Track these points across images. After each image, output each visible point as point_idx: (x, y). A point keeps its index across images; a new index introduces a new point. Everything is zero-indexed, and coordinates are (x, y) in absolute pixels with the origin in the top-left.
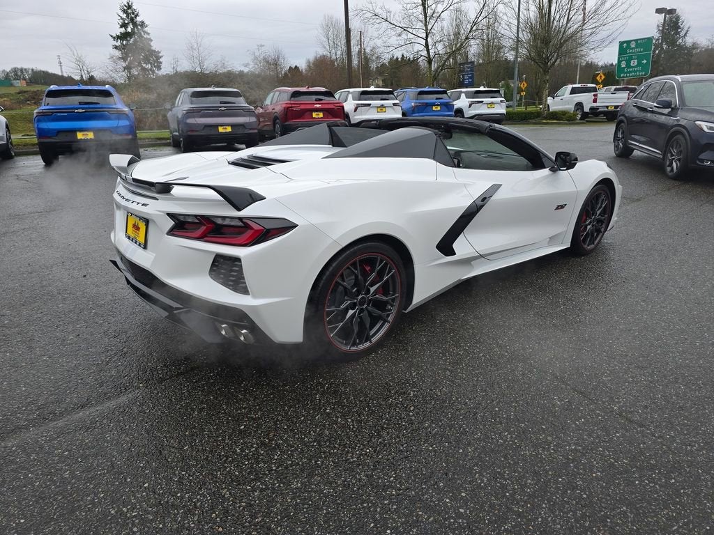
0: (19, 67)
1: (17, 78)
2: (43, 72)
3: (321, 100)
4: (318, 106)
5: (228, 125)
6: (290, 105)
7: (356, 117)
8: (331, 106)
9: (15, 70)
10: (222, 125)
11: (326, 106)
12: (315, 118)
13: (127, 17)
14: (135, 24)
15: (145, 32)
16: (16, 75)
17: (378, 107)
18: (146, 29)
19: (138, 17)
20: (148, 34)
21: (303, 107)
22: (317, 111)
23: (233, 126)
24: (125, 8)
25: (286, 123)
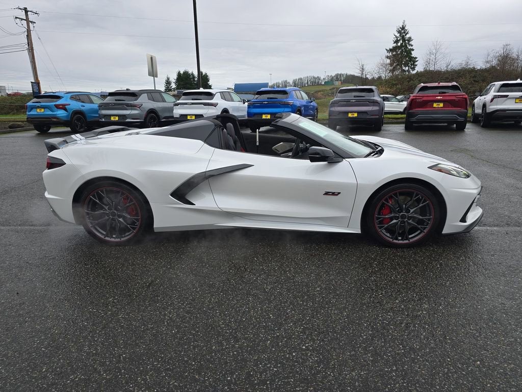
0: (340, 73)
1: (337, 79)
2: (352, 75)
3: (445, 93)
4: (439, 98)
5: (355, 112)
6: (415, 97)
7: (491, 107)
8: (454, 98)
9: (337, 75)
10: (351, 112)
11: (448, 98)
12: (435, 108)
13: (400, 35)
14: (404, 40)
15: (409, 45)
16: (337, 78)
17: (516, 98)
18: (411, 43)
19: (407, 35)
20: (412, 46)
21: (425, 99)
22: (438, 102)
23: (359, 113)
24: (400, 29)
25: (411, 111)
